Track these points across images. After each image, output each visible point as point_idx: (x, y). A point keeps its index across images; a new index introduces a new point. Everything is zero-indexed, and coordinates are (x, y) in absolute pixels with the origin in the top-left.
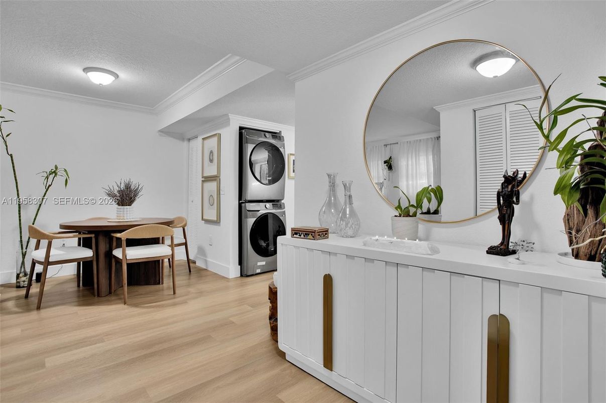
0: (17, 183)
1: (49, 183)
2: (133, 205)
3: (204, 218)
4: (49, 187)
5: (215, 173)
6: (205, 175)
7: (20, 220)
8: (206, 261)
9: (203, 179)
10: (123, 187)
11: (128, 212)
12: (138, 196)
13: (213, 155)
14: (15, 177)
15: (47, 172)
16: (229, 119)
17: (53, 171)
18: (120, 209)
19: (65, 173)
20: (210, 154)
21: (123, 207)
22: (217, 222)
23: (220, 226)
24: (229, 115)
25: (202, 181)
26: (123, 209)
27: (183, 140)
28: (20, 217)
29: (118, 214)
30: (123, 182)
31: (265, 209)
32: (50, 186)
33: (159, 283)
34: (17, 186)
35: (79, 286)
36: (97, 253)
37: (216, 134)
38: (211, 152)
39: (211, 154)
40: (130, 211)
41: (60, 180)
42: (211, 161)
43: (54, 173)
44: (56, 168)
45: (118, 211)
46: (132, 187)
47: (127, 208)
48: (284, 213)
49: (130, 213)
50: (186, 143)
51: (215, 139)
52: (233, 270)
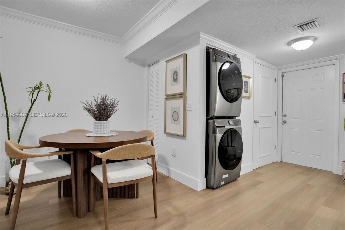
0: (5, 97)
1: (34, 98)
2: (109, 119)
3: (167, 131)
4: (34, 102)
5: (181, 91)
6: (168, 93)
7: (8, 132)
8: (168, 170)
9: (166, 97)
10: (99, 101)
11: (105, 127)
12: (114, 111)
13: (177, 75)
14: (3, 91)
15: (32, 88)
16: (199, 37)
17: (37, 86)
18: (98, 123)
19: (47, 88)
20: (174, 74)
21: (100, 121)
22: (184, 136)
23: (186, 140)
24: (200, 32)
25: (165, 98)
26: (101, 123)
27: (144, 65)
28: (8, 129)
29: (95, 128)
30: (100, 97)
31: (229, 124)
32: (35, 100)
33: (134, 197)
34: (5, 100)
35: (60, 196)
36: (75, 170)
37: (183, 54)
38: (176, 72)
39: (176, 74)
40: (106, 125)
41: (43, 95)
42: (175, 80)
43: (38, 88)
44: (41, 84)
45: (95, 126)
46: (109, 102)
47: (104, 123)
48: (240, 128)
49: (106, 128)
50: (146, 68)
51: (181, 60)
52: (200, 183)
